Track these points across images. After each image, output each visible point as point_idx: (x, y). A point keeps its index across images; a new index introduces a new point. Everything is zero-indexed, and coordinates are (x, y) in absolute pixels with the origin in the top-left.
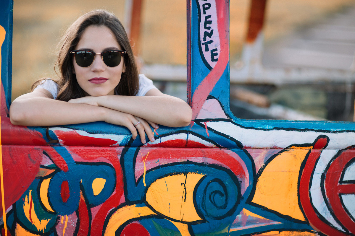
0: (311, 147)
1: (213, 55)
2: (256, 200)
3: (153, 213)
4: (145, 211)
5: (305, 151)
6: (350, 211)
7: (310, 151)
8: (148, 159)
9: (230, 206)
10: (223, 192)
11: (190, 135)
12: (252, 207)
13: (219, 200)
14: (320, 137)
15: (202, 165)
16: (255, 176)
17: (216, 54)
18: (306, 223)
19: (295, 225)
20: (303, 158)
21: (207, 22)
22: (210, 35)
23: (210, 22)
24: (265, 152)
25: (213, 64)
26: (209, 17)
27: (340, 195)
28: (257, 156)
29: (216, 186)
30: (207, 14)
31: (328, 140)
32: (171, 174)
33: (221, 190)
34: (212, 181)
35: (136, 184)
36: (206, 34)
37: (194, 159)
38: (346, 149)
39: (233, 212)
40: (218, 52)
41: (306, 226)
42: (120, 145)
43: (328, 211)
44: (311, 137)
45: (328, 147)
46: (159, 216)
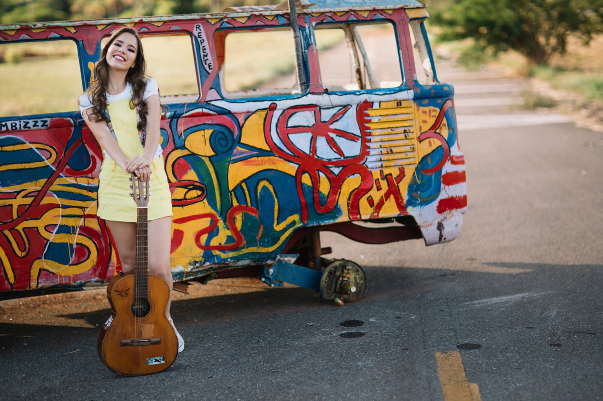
0: (268, 110)
1: (209, 66)
2: (242, 141)
3: (190, 153)
4: (185, 152)
5: (264, 113)
6: (294, 143)
7: (267, 113)
8: (184, 124)
9: (229, 145)
10: (225, 138)
11: (204, 109)
12: (241, 145)
13: (223, 142)
14: (272, 104)
15: (212, 124)
16: (240, 128)
17: (211, 66)
18: (271, 151)
19: (265, 153)
20: (264, 116)
21: (204, 50)
22: (206, 56)
23: (205, 49)
24: (244, 114)
25: (210, 71)
26: (204, 46)
27: (287, 135)
28: (240, 117)
29: (220, 135)
30: (203, 45)
31: (276, 105)
32: (196, 131)
33: (224, 137)
34: (218, 133)
35: (179, 138)
36: (204, 56)
37: (207, 122)
38: (287, 109)
39: (231, 149)
40: (212, 64)
41: (271, 153)
42: (168, 118)
43: (282, 144)
44: (267, 104)
45: (277, 109)
46: (193, 154)
